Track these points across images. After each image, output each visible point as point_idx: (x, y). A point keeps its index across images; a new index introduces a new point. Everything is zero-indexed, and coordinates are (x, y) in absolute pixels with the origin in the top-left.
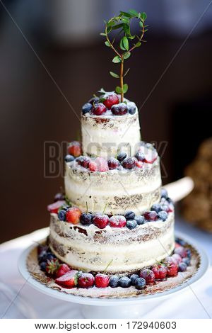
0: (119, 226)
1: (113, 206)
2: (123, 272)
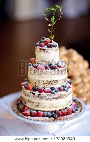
0: (48, 92)
1: (46, 84)
2: (49, 111)
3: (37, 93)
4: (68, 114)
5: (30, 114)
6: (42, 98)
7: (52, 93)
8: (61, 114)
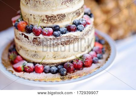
0: (48, 35)
1: (45, 22)
2: (53, 64)
3: (31, 36)
4: (84, 66)
5: (22, 69)
6: (39, 43)
7: (56, 36)
8: (72, 67)
